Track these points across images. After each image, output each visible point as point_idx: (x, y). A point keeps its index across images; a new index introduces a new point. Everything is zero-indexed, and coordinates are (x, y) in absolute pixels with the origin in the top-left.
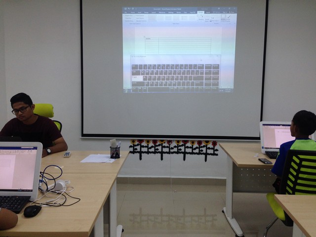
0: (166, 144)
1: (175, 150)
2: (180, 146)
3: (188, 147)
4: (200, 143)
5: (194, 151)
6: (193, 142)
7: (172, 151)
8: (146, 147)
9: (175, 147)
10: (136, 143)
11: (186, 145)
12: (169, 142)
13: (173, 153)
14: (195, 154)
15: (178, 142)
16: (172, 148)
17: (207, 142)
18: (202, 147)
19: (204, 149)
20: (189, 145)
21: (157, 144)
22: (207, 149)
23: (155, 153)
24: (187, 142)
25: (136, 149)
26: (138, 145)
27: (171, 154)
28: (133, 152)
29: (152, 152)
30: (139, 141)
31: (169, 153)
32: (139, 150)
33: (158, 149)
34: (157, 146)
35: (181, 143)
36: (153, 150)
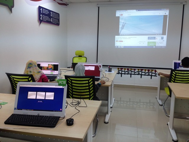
0: (133, 71)
1: (137, 73)
2: (139, 72)
3: (143, 72)
4: (149, 70)
5: (146, 74)
6: (145, 70)
7: (135, 73)
8: (124, 71)
9: (137, 72)
10: (120, 69)
11: (142, 71)
12: (135, 69)
13: (136, 74)
14: (146, 75)
15: (139, 70)
16: (136, 72)
17: (152, 70)
18: (149, 72)
19: (151, 74)
20: (144, 71)
21: (129, 70)
22: (152, 73)
23: (128, 74)
24: (143, 70)
25: (120, 72)
26: (120, 70)
27: (135, 75)
28: (118, 73)
29: (127, 74)
30: (121, 68)
31: (134, 74)
32: (121, 73)
33: (129, 73)
34: (129, 71)
35: (140, 70)
36: (127, 73)
